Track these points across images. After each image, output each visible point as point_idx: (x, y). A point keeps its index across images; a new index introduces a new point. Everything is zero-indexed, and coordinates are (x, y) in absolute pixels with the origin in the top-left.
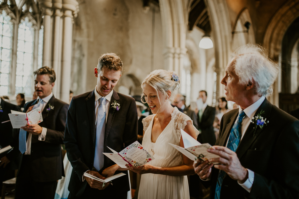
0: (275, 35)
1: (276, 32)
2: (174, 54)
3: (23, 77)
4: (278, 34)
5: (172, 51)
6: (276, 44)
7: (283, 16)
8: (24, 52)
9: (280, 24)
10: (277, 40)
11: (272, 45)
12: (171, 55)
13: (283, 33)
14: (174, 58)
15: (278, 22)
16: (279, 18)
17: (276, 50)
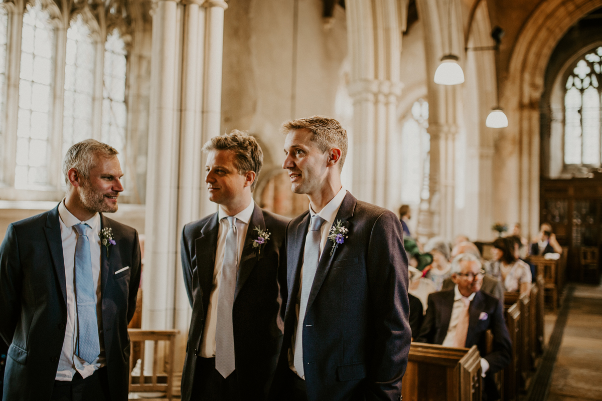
0: (532, 57)
1: (534, 49)
2: (376, 95)
3: (29, 142)
4: (538, 55)
5: (374, 87)
6: (533, 75)
7: (549, 16)
8: (33, 81)
9: (543, 34)
10: (535, 67)
11: (527, 76)
12: (371, 97)
13: (547, 52)
14: (376, 102)
15: (539, 30)
16: (540, 21)
17: (533, 86)
